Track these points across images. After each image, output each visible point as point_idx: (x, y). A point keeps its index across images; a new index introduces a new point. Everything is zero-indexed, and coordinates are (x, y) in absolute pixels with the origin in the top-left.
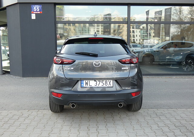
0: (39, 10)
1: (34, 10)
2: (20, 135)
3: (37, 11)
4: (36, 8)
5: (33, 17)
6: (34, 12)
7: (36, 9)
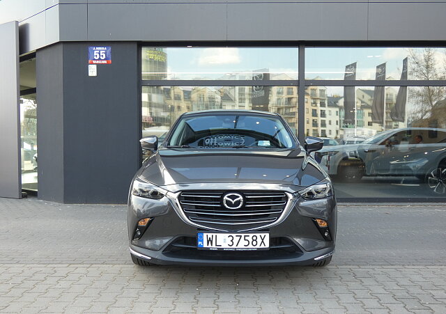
0: (104, 57)
1: (95, 57)
2: (44, 308)
3: (100, 59)
4: (100, 54)
5: (92, 71)
6: (94, 62)
7: (98, 55)
